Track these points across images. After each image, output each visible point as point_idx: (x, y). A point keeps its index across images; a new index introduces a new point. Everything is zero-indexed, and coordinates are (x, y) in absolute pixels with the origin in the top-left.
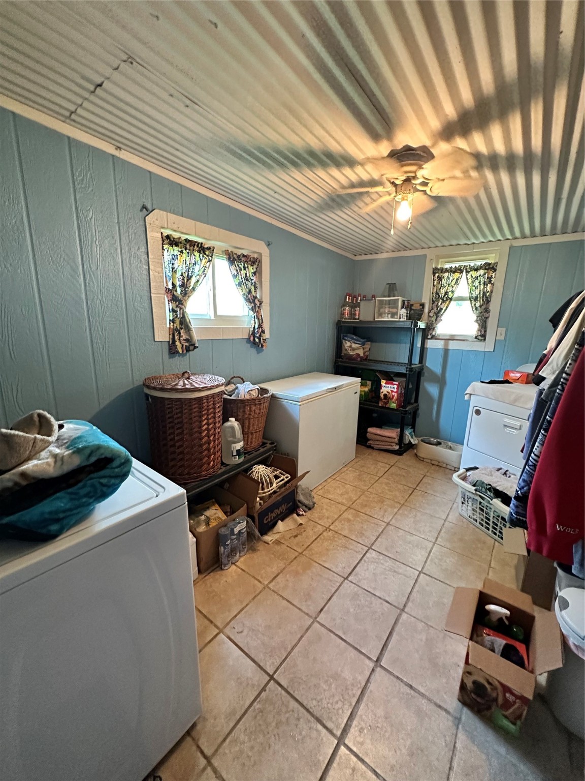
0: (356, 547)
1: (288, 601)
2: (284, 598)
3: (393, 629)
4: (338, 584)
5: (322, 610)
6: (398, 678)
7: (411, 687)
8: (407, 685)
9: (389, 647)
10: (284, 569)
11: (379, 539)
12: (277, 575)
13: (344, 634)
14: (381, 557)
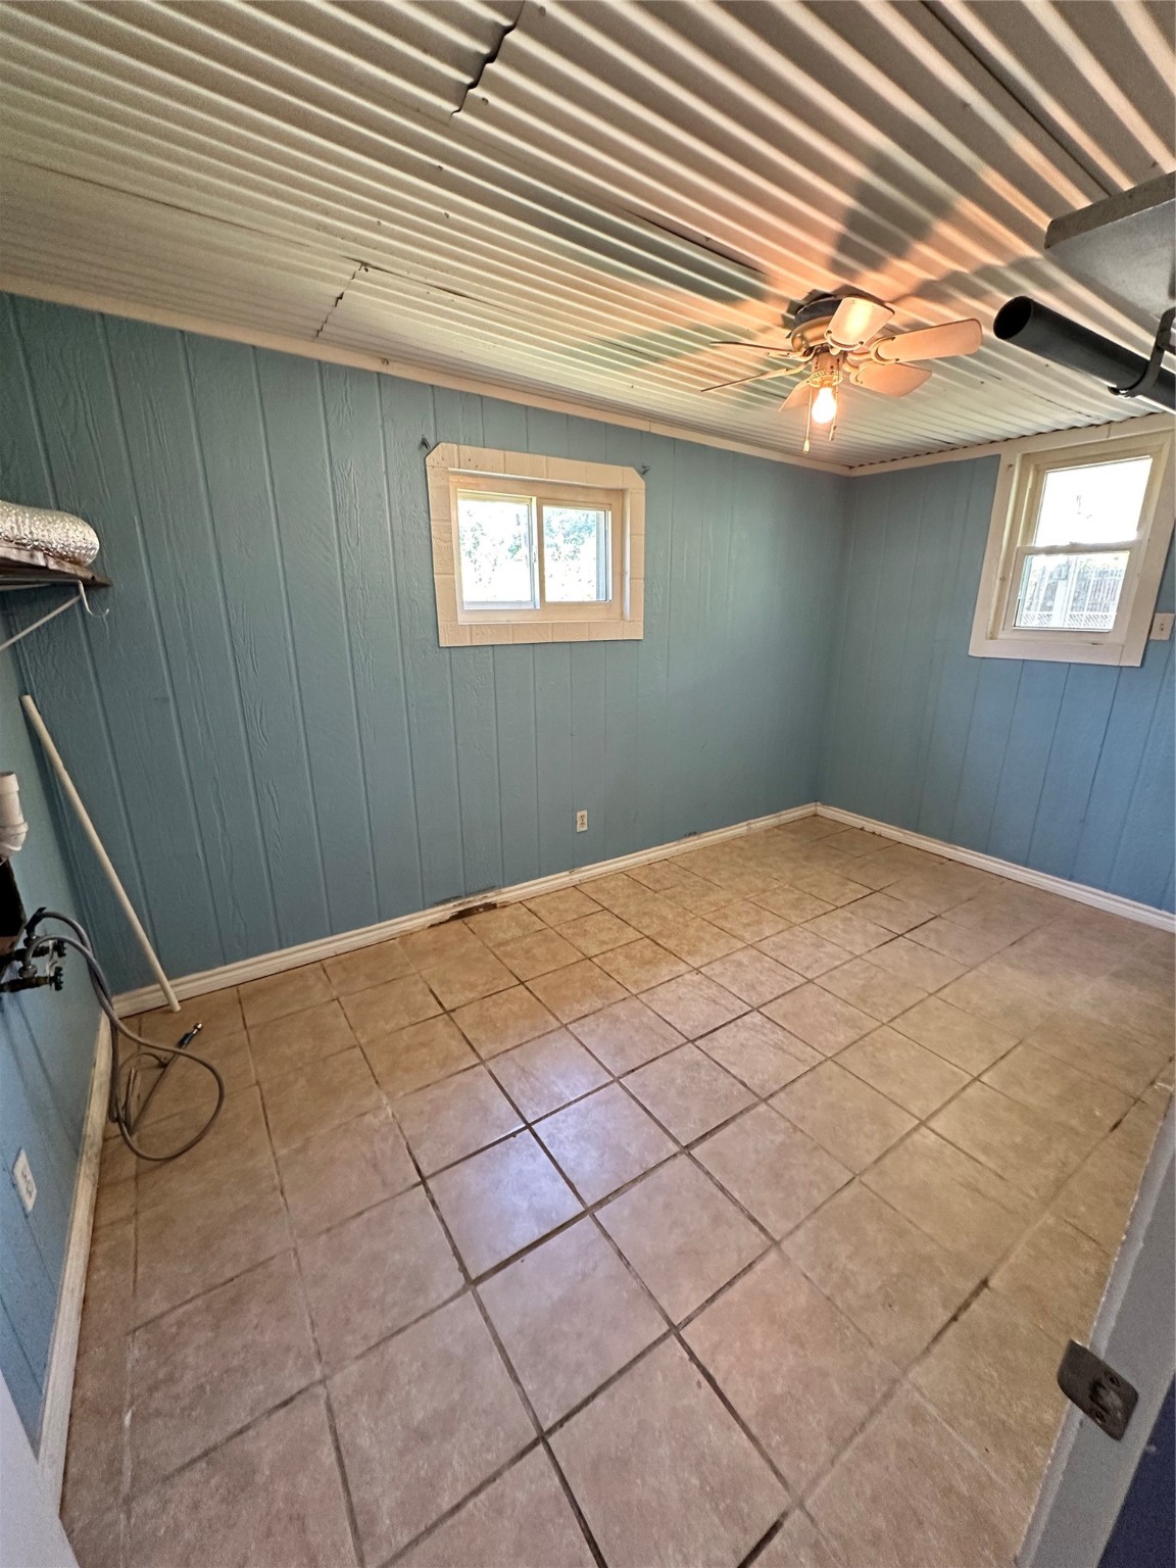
0: (733, 1004)
1: (587, 1049)
2: (583, 1045)
3: (733, 1118)
4: (674, 1046)
5: (633, 1071)
6: (708, 1173)
7: (722, 1189)
8: (716, 1185)
9: (716, 1136)
10: (600, 1010)
11: (780, 1000)
12: (586, 1016)
13: (653, 1105)
14: (769, 1025)
